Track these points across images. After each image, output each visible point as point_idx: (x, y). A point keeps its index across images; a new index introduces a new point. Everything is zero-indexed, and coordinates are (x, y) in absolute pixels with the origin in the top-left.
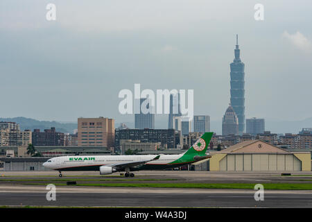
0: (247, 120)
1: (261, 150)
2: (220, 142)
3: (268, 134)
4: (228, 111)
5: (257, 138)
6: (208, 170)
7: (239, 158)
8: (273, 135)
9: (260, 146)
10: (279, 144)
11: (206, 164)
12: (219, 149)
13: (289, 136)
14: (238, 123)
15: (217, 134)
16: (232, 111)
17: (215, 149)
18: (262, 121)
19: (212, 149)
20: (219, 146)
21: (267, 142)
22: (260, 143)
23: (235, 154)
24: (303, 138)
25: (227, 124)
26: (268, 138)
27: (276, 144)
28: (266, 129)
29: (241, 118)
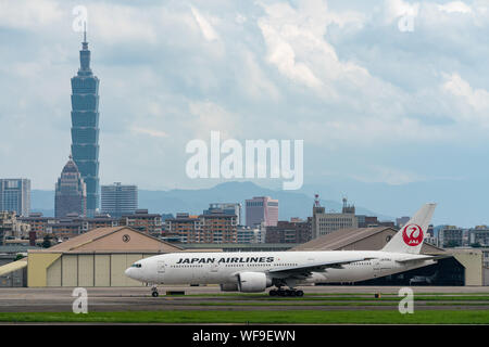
0: (104, 188)
1: (127, 247)
2: (50, 230)
3: (144, 215)
4: (66, 169)
5: (123, 223)
6: (25, 285)
7: (85, 262)
8: (152, 217)
9: (126, 238)
10: (164, 235)
11: (21, 274)
12: (47, 245)
13: (183, 220)
14: (85, 194)
15: (45, 216)
16: (73, 170)
17: (39, 245)
18: (132, 189)
19: (33, 244)
20: (47, 238)
21: (140, 230)
22: (126, 232)
23: (78, 254)
24: (210, 223)
25: (64, 196)
26: (143, 223)
27: (157, 235)
28: (141, 206)
29: (92, 183)
